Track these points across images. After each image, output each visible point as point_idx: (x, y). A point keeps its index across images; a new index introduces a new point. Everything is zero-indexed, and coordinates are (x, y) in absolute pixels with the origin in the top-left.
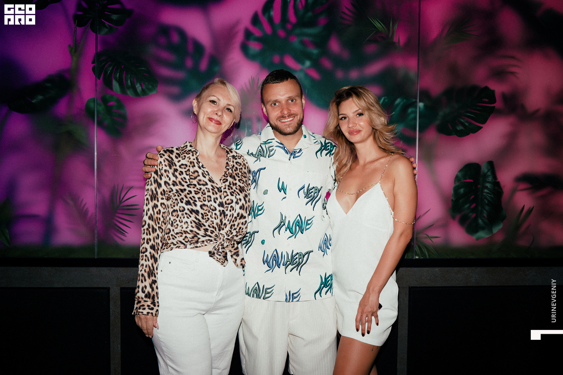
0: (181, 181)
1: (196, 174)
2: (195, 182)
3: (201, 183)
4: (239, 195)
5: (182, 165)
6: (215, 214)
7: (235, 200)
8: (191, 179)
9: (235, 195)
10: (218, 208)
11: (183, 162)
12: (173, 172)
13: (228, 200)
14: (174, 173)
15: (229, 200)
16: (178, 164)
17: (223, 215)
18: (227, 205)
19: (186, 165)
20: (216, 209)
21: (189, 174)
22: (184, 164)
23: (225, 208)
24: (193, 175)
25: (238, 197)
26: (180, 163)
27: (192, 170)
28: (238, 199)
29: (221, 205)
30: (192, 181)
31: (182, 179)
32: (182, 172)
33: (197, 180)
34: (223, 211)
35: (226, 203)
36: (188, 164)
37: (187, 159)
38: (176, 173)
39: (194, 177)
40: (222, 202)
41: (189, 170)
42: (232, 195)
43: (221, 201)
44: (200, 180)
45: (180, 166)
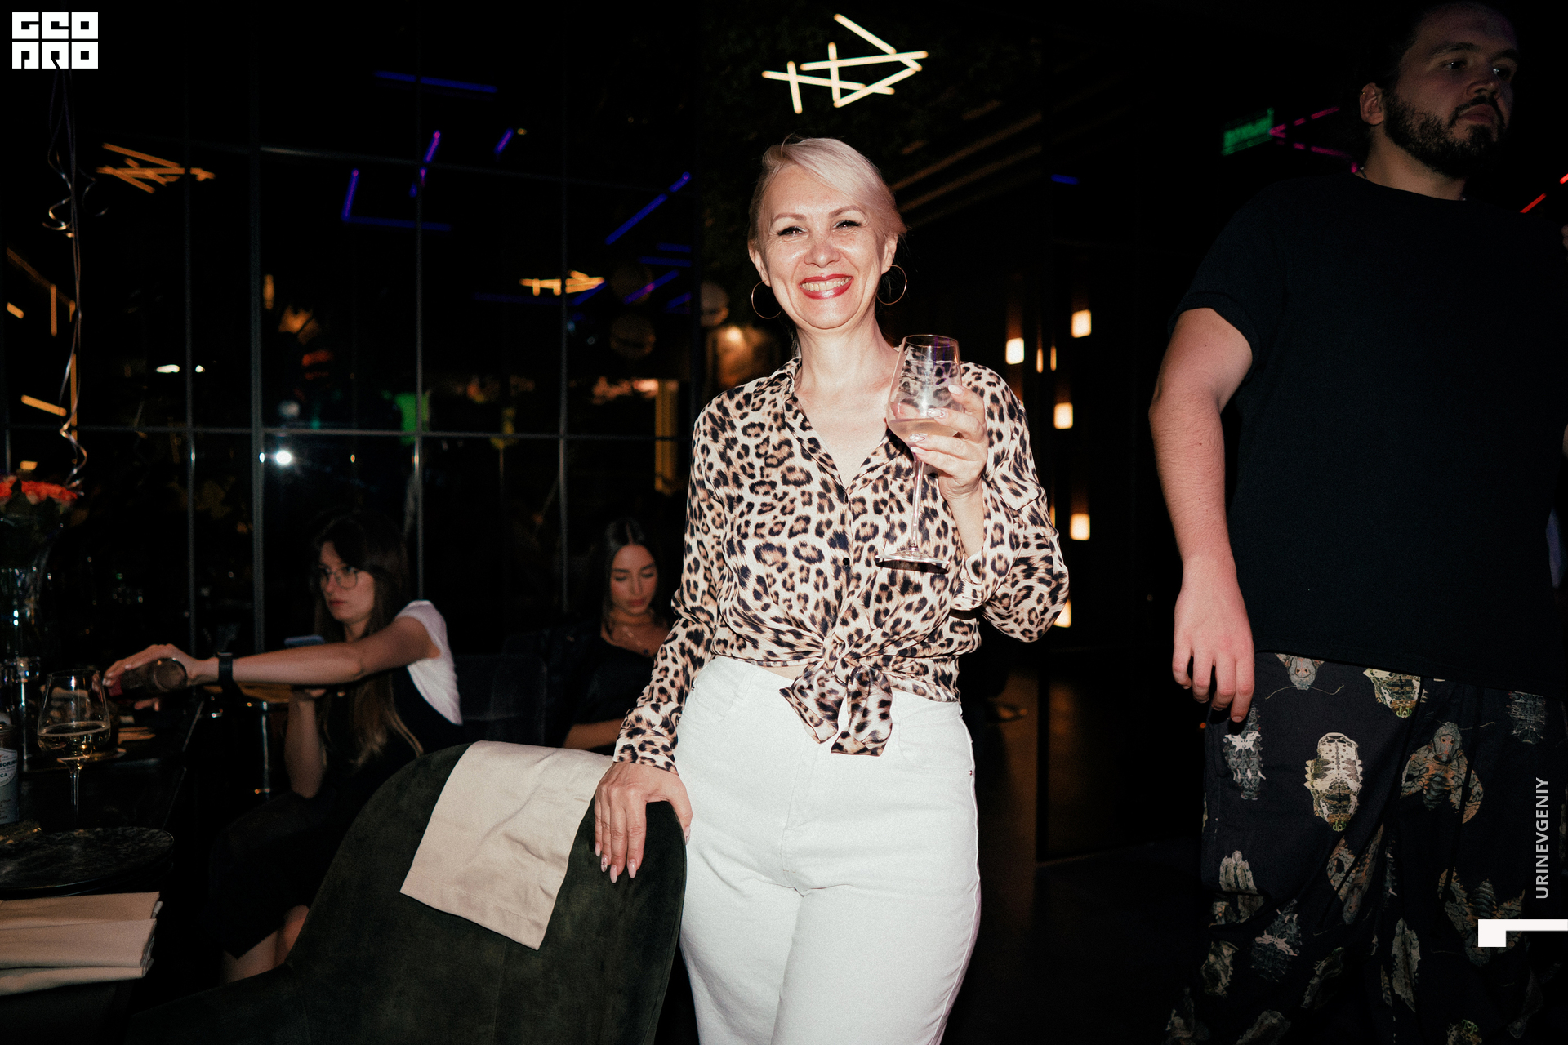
0: (740, 472)
1: (785, 450)
2: (775, 475)
3: (792, 477)
4: (901, 509)
5: (752, 425)
6: (819, 573)
7: (884, 527)
8: (768, 465)
9: (886, 511)
10: (829, 553)
11: (754, 417)
12: (722, 450)
13: (864, 525)
14: (726, 451)
15: (868, 526)
16: (740, 424)
17: (843, 577)
18: (860, 543)
19: (762, 426)
20: (820, 557)
21: (766, 453)
22: (757, 422)
23: (852, 552)
24: (776, 453)
25: (896, 517)
26: (746, 422)
27: (775, 438)
28: (897, 523)
29: (839, 541)
30: (769, 473)
31: (743, 468)
32: (745, 448)
33: (782, 468)
34: (846, 561)
35: (858, 538)
36: (769, 421)
37: (766, 407)
38: (729, 453)
39: (778, 460)
40: (844, 532)
41: (767, 440)
42: (878, 511)
43: (840, 529)
44: (791, 469)
45: (744, 431)
